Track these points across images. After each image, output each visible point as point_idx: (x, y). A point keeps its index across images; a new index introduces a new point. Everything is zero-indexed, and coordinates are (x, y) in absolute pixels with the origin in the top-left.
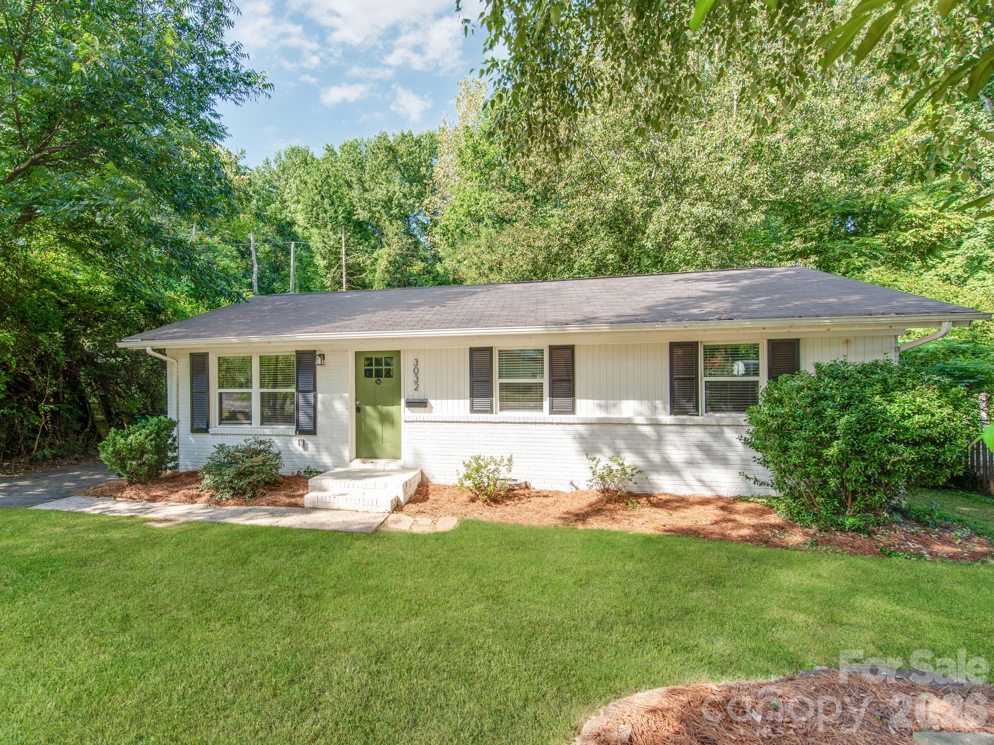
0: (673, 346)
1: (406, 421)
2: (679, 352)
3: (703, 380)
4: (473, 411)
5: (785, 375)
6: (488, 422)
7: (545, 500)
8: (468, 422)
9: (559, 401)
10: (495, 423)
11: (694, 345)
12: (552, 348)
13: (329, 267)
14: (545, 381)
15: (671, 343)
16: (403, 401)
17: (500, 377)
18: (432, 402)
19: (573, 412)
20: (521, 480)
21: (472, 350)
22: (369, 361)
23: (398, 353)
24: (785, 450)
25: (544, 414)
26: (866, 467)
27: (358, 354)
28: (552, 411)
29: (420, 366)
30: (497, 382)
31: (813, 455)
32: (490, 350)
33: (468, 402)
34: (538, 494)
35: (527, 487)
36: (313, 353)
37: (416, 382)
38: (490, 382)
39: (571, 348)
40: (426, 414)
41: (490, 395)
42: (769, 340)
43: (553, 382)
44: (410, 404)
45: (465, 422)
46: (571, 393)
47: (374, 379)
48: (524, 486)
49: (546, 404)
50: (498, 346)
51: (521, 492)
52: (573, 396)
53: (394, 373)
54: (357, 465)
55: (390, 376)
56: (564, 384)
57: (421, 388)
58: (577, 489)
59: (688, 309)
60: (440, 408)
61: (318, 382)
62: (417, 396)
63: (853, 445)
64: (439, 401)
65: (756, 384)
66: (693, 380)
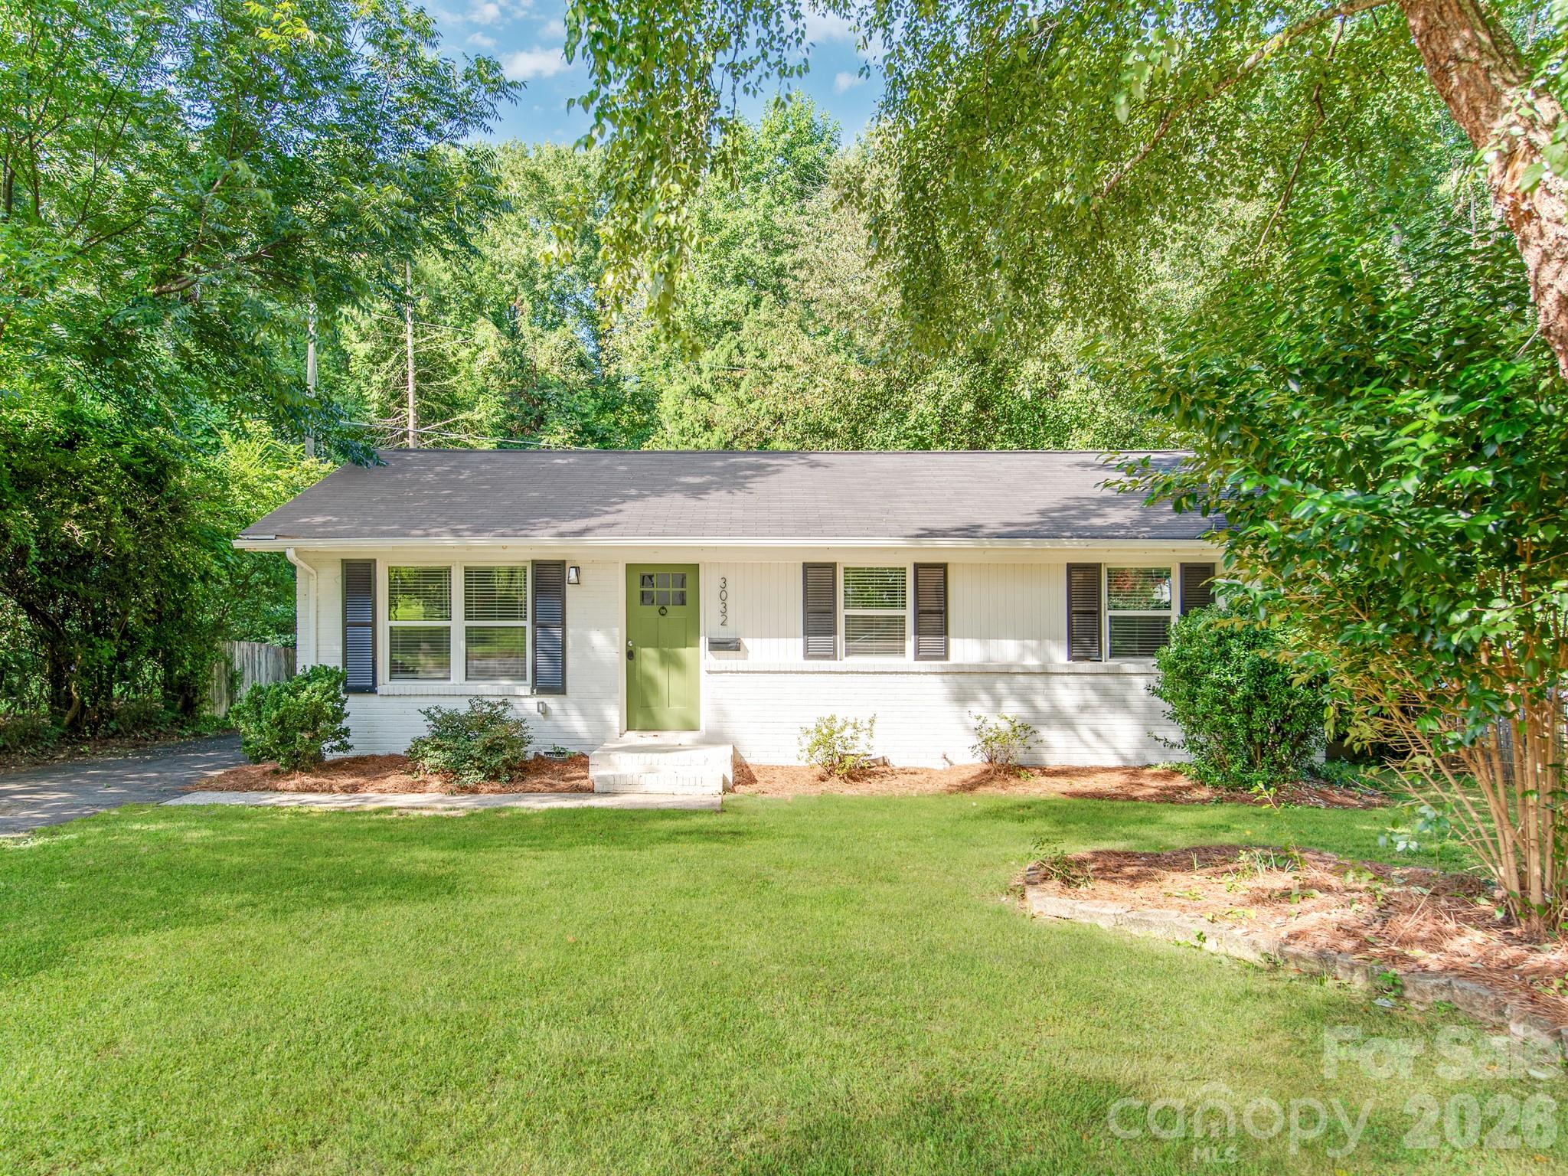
0: (1071, 568)
1: (709, 672)
2: (1078, 576)
3: (1106, 615)
4: (808, 656)
5: (1196, 609)
6: (830, 672)
7: (915, 777)
8: (803, 672)
9: (929, 641)
10: (841, 673)
11: (1096, 567)
12: (918, 567)
13: (376, 359)
14: (909, 613)
15: (1068, 564)
16: (703, 641)
17: (846, 607)
18: (747, 642)
19: (946, 657)
20: (877, 754)
21: (807, 567)
22: (647, 579)
23: (695, 567)
24: (1193, 697)
25: (907, 660)
26: (1269, 713)
27: (630, 567)
28: (919, 655)
29: (729, 588)
30: (842, 613)
31: (1220, 703)
32: (832, 567)
33: (800, 642)
34: (904, 771)
35: (885, 764)
36: (562, 564)
37: (724, 614)
38: (832, 612)
39: (944, 567)
40: (740, 662)
41: (832, 631)
42: (1182, 564)
43: (919, 613)
44: (717, 645)
45: (797, 672)
46: (943, 631)
47: (655, 608)
48: (881, 762)
49: (910, 644)
50: (843, 562)
51: (881, 769)
52: (946, 633)
53: (689, 598)
54: (633, 738)
55: (683, 603)
56: (935, 618)
57: (728, 622)
58: (951, 764)
59: (1087, 519)
60: (760, 650)
61: (568, 611)
62: (723, 634)
63: (1256, 689)
64: (757, 641)
65: (1167, 619)
66: (1095, 614)
